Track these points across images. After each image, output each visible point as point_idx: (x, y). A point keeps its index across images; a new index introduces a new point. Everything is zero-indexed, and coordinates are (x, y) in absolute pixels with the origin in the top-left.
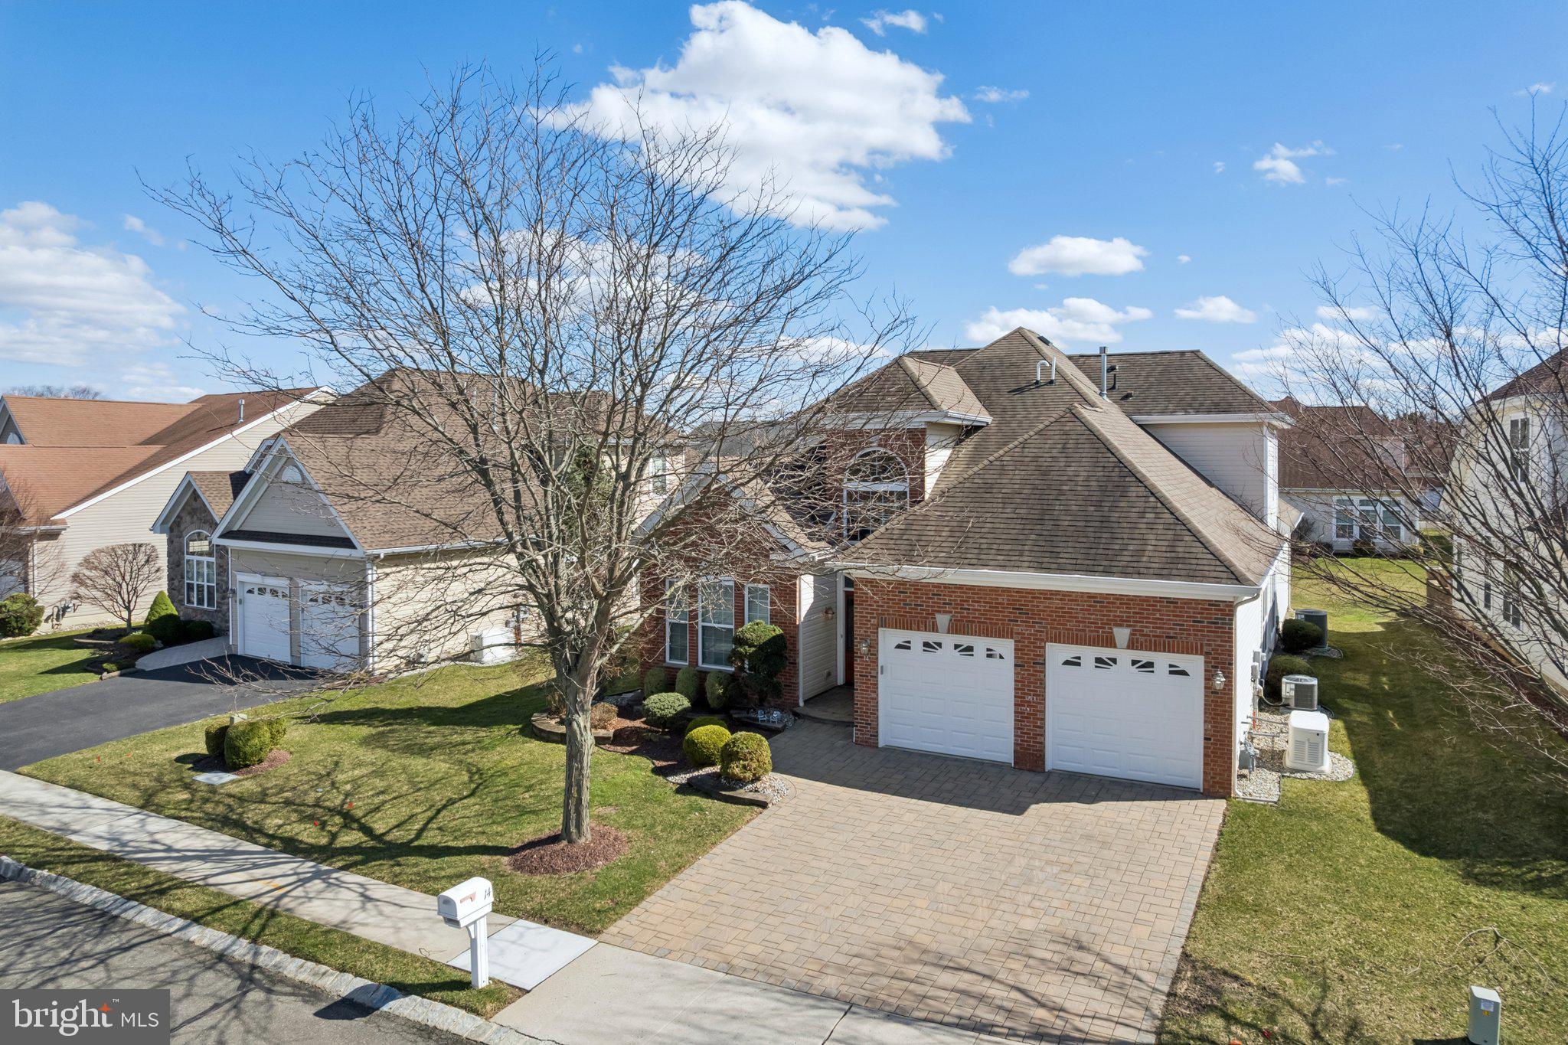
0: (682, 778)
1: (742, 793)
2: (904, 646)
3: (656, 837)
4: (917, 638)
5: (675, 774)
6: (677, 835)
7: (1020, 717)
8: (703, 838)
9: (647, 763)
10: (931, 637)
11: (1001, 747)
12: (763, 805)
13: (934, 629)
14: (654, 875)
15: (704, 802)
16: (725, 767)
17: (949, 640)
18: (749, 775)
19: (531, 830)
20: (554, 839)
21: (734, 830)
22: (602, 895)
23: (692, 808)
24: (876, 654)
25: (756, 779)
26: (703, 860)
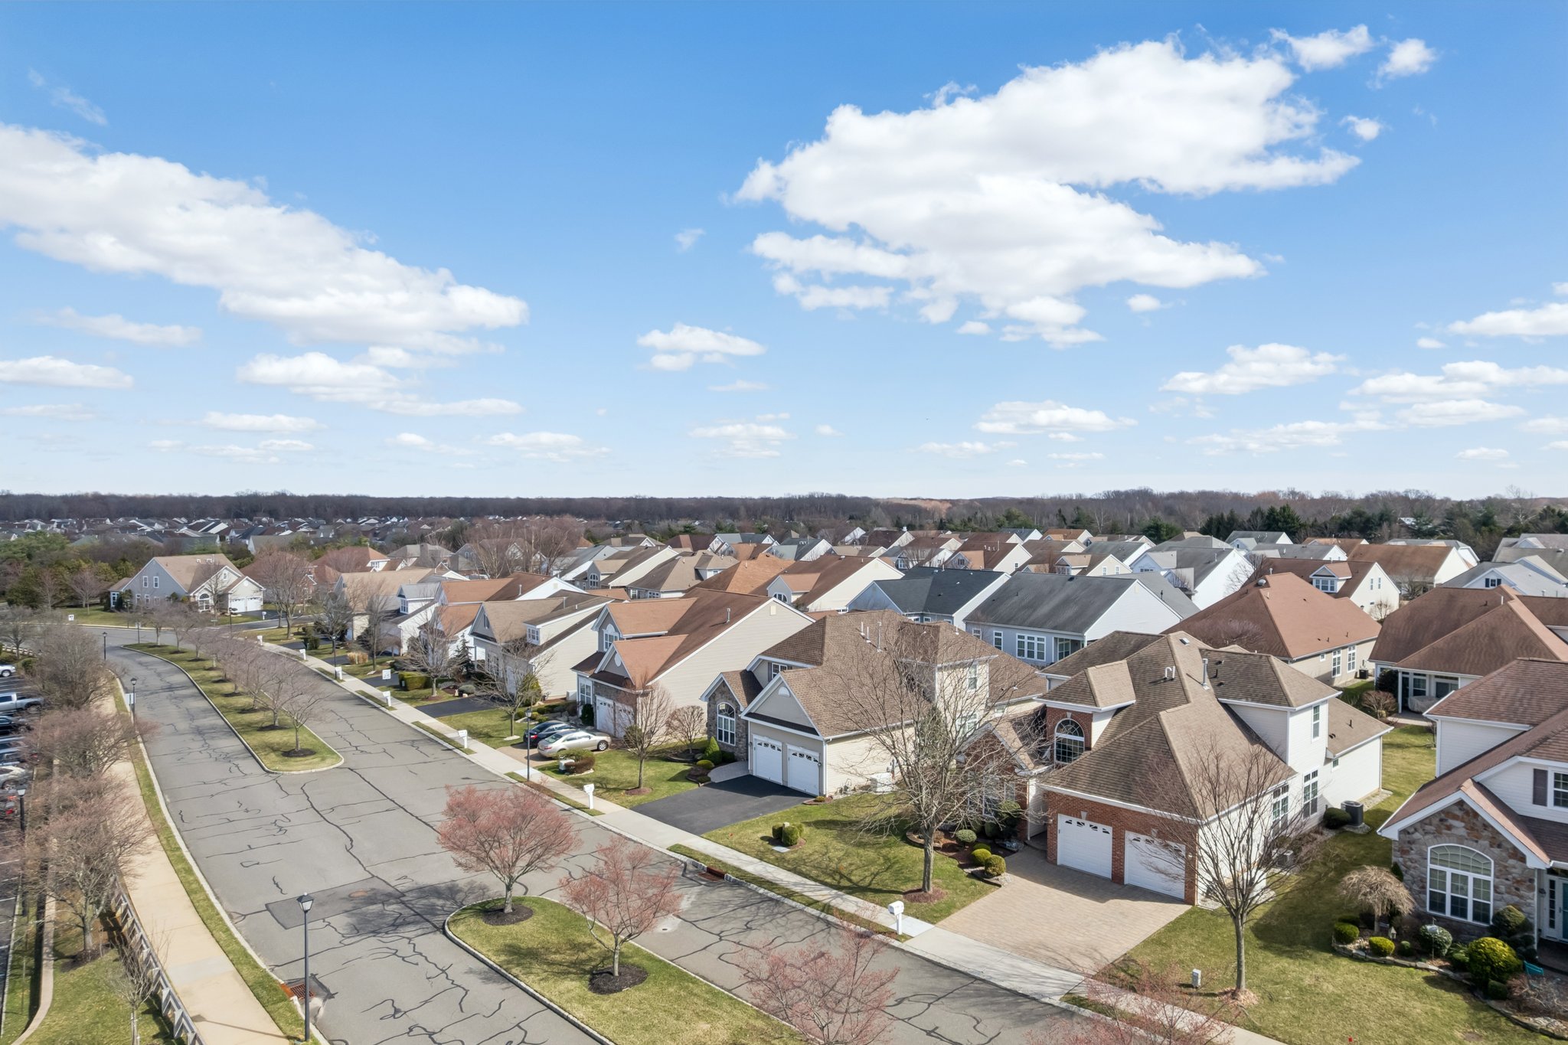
0: (969, 870)
1: (993, 880)
2: (1069, 822)
3: (957, 894)
4: (1075, 820)
5: (967, 868)
6: (965, 894)
7: (1114, 860)
8: (975, 895)
9: (956, 862)
10: (1080, 821)
11: (1105, 870)
12: (1000, 886)
13: (1080, 817)
14: (955, 907)
15: (977, 882)
16: (986, 868)
17: (1088, 823)
18: (995, 873)
19: (909, 887)
20: (919, 890)
21: (986, 894)
22: (937, 912)
23: (972, 884)
24: (1057, 824)
25: (999, 875)
26: (973, 904)
